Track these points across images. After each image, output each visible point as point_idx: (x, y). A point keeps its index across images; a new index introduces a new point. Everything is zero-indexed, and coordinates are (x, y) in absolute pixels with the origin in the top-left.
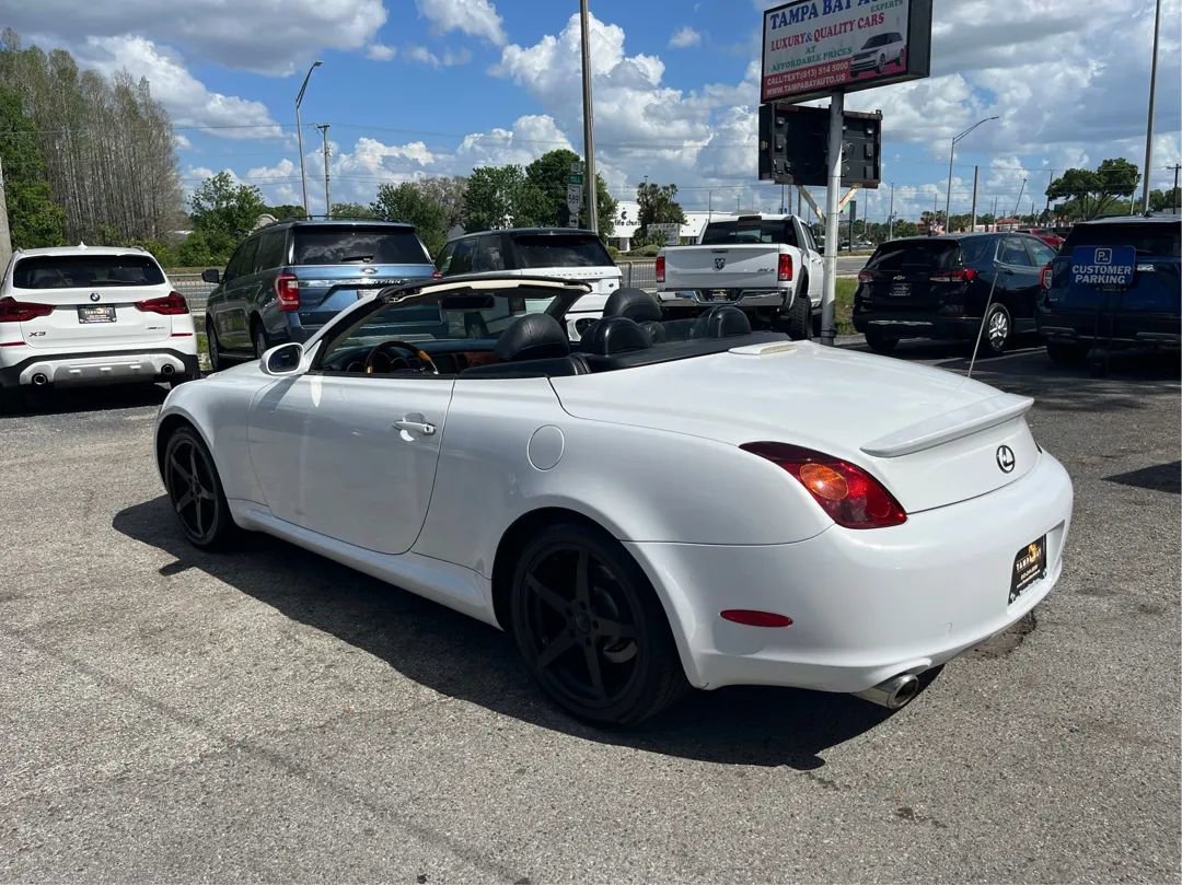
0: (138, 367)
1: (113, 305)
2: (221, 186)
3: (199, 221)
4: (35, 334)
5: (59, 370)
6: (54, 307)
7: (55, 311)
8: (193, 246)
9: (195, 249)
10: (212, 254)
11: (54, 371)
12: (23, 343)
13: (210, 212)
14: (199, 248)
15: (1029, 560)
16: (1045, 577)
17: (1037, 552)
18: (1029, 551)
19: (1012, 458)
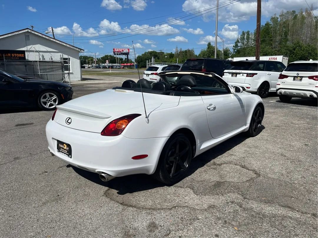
0: (303, 94)
1: (303, 77)
4: (283, 82)
5: (285, 92)
6: (289, 76)
7: (289, 77)
11: (283, 92)
12: (280, 84)
15: (63, 147)
16: (70, 157)
17: (66, 148)
18: (64, 145)
19: (70, 122)
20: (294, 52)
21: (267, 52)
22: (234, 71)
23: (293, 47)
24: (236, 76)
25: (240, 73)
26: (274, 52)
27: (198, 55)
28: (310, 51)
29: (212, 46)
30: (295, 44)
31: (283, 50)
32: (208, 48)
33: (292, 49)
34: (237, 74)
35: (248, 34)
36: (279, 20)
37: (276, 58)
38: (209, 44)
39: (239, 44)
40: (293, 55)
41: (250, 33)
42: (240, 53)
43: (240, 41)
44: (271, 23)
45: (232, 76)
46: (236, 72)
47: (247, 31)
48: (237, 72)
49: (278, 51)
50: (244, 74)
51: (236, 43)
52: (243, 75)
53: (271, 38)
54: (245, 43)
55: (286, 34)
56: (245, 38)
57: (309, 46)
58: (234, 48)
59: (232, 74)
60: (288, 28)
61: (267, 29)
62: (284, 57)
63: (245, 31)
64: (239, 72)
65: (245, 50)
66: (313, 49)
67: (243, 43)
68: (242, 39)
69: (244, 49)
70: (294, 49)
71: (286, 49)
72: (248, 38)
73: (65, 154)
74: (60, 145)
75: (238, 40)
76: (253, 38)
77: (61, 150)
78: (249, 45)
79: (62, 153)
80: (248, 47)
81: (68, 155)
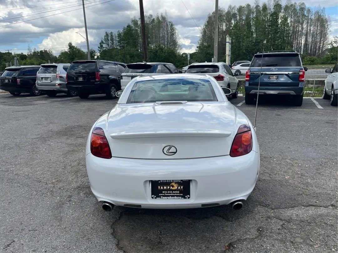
15: (170, 188)
16: (187, 198)
17: (178, 187)
18: (171, 184)
19: (175, 151)
22: (134, 74)
27: (57, 57)
29: (74, 46)
32: (70, 49)
35: (112, 36)
36: (139, 22)
38: (70, 44)
39: (104, 46)
41: (113, 34)
43: (104, 42)
44: (132, 25)
51: (100, 44)
54: (110, 44)
56: (109, 39)
58: (99, 49)
59: (132, 78)
61: (130, 31)
63: (109, 32)
67: (108, 45)
68: (106, 40)
69: (110, 50)
72: (112, 40)
73: (174, 197)
74: (160, 188)
75: (102, 41)
76: (118, 40)
77: (164, 193)
78: (114, 46)
79: (165, 198)
80: (113, 49)
81: (182, 197)
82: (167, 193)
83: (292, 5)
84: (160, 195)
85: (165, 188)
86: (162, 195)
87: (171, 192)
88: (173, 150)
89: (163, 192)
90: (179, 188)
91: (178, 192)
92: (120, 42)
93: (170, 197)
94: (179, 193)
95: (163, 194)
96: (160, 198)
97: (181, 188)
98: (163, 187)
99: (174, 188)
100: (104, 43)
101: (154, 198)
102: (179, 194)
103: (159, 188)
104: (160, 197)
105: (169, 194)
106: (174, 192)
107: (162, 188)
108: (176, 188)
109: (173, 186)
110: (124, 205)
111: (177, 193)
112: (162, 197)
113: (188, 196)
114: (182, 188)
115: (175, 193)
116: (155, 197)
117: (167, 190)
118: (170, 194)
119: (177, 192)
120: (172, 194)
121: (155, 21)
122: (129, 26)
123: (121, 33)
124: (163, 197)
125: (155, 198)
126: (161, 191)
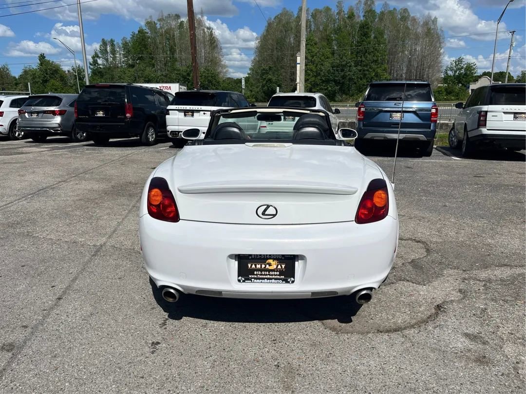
2: (459, 63)
3: (445, 80)
8: (439, 91)
9: (439, 93)
10: (446, 95)
12: (266, 127)
13: (451, 76)
14: (441, 92)
15: (266, 266)
16: (291, 282)
17: (278, 265)
18: (267, 262)
19: (275, 213)
20: (188, 79)
21: (149, 77)
22: (188, 107)
23: (187, 71)
24: (193, 115)
25: (198, 111)
26: (160, 78)
27: (17, 77)
28: (210, 78)
29: (49, 61)
30: (188, 67)
31: (174, 76)
32: (41, 64)
33: (185, 74)
34: (193, 112)
35: (113, 45)
36: (158, 26)
37: (170, 87)
38: (42, 57)
39: (100, 61)
40: (189, 82)
41: (115, 43)
42: (105, 77)
43: (100, 55)
44: (147, 31)
45: (185, 115)
46: (191, 109)
47: (109, 40)
48: (194, 109)
49: (166, 76)
50: (205, 112)
51: (93, 57)
52: (204, 114)
53: (151, 54)
54: (111, 59)
55: (172, 51)
56: (109, 52)
57: (208, 70)
58: (92, 67)
59: (185, 113)
60: (174, 41)
61: (143, 40)
62: (181, 86)
63: (108, 39)
64: (196, 109)
65: (112, 71)
66: (213, 75)
67: (107, 60)
68: (104, 51)
69: (109, 68)
70: (188, 75)
71: (177, 74)
72: (113, 52)
73: (271, 281)
74: (251, 266)
75: (96, 53)
76: (123, 53)
77: (257, 275)
78: (117, 63)
79: (258, 281)
80: (116, 67)
81: (283, 280)
82: (261, 275)
83: (390, 12)
84: (250, 276)
85: (258, 266)
86: (253, 276)
87: (267, 273)
88: (271, 211)
89: (255, 273)
90: (279, 267)
91: (278, 273)
92: (126, 57)
93: (266, 280)
94: (278, 275)
95: (255, 276)
96: (250, 281)
97: (281, 267)
98: (256, 266)
99: (271, 268)
100: (100, 58)
101: (242, 281)
102: (279, 277)
103: (249, 267)
104: (250, 279)
105: (264, 277)
106: (271, 273)
107: (253, 266)
108: (275, 267)
109: (270, 265)
110: (196, 292)
111: (277, 275)
112: (253, 280)
113: (292, 279)
114: (283, 268)
115: (272, 275)
116: (243, 279)
117: (261, 270)
118: (265, 275)
119: (276, 273)
120: (268, 276)
121: (185, 25)
122: (141, 31)
123: (128, 42)
124: (255, 280)
125: (244, 281)
126: (252, 272)
